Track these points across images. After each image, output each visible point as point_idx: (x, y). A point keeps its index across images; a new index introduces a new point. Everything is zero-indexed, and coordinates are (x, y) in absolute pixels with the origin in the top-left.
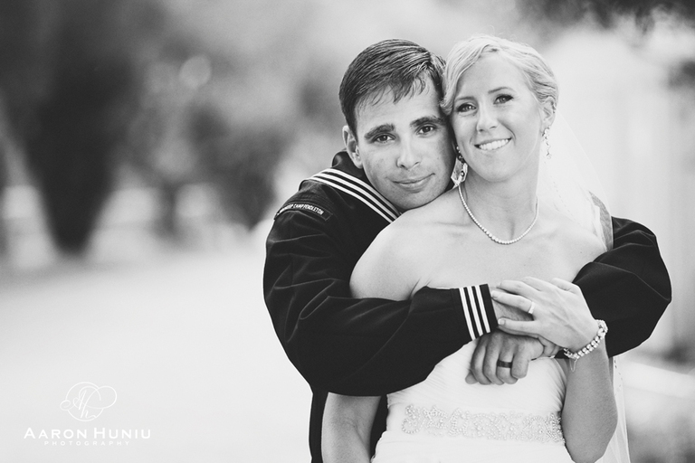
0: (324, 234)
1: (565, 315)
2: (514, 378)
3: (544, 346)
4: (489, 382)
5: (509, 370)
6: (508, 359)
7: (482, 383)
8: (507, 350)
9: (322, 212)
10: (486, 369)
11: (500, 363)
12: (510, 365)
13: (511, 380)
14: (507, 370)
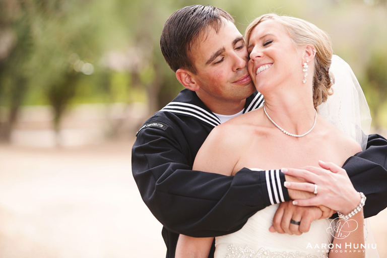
0: (162, 137)
1: (338, 189)
2: (300, 232)
3: (323, 212)
4: (284, 232)
5: (298, 226)
6: (297, 219)
7: (279, 232)
8: (297, 213)
9: (162, 126)
10: (283, 224)
11: (292, 221)
12: (299, 223)
13: (298, 233)
14: (296, 227)
